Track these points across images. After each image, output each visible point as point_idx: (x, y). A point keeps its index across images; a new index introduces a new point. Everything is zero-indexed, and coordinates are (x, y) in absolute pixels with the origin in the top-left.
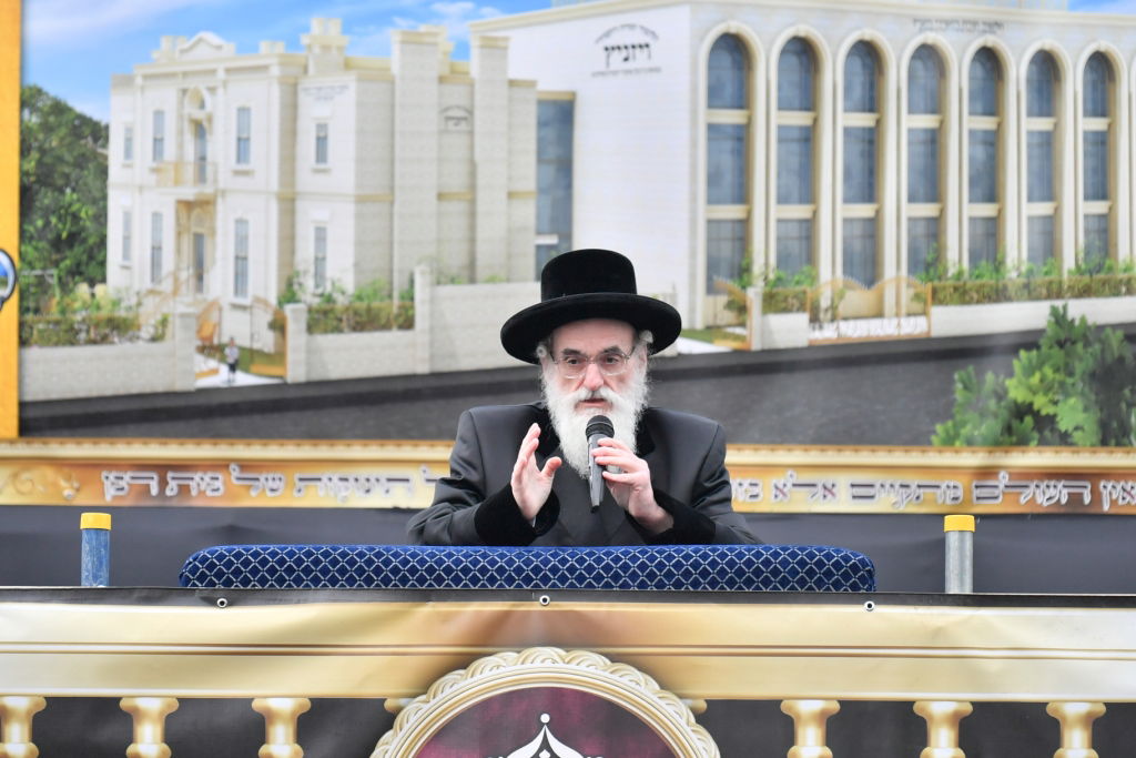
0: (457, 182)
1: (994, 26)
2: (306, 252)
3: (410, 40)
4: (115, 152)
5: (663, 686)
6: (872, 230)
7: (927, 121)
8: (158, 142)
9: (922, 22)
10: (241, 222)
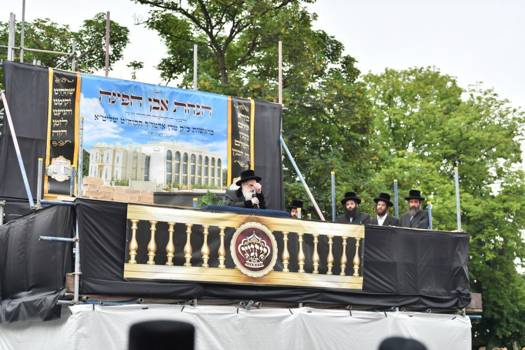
0: (135, 167)
1: (201, 152)
2: (115, 174)
3: (130, 146)
4: (91, 158)
5: (268, 228)
6: (186, 178)
7: (193, 164)
8: (96, 157)
9: (193, 151)
10: (107, 169)
